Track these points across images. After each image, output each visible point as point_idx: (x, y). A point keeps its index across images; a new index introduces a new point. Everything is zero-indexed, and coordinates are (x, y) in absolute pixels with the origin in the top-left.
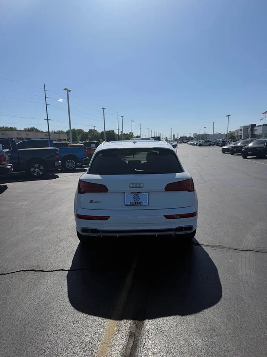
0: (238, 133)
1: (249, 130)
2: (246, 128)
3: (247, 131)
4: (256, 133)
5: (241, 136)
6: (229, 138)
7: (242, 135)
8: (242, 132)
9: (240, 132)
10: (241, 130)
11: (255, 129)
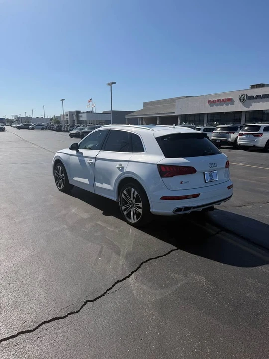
0: (64, 118)
1: (74, 115)
2: (71, 113)
3: (73, 117)
4: (81, 119)
5: (67, 121)
6: (55, 123)
7: (69, 120)
8: (68, 117)
9: (66, 117)
10: (67, 115)
11: (80, 115)
